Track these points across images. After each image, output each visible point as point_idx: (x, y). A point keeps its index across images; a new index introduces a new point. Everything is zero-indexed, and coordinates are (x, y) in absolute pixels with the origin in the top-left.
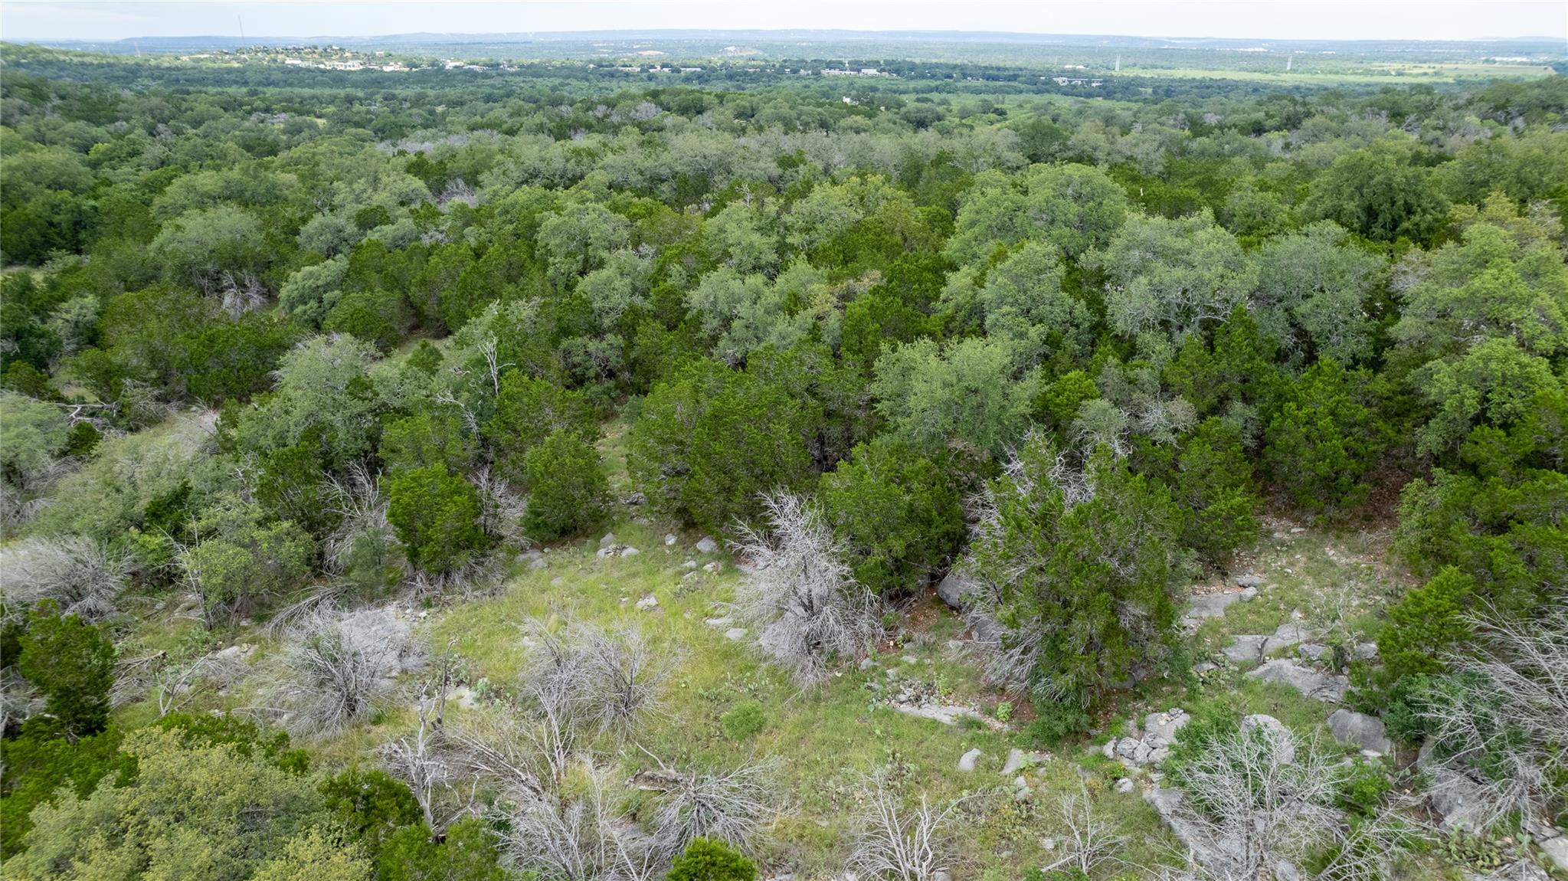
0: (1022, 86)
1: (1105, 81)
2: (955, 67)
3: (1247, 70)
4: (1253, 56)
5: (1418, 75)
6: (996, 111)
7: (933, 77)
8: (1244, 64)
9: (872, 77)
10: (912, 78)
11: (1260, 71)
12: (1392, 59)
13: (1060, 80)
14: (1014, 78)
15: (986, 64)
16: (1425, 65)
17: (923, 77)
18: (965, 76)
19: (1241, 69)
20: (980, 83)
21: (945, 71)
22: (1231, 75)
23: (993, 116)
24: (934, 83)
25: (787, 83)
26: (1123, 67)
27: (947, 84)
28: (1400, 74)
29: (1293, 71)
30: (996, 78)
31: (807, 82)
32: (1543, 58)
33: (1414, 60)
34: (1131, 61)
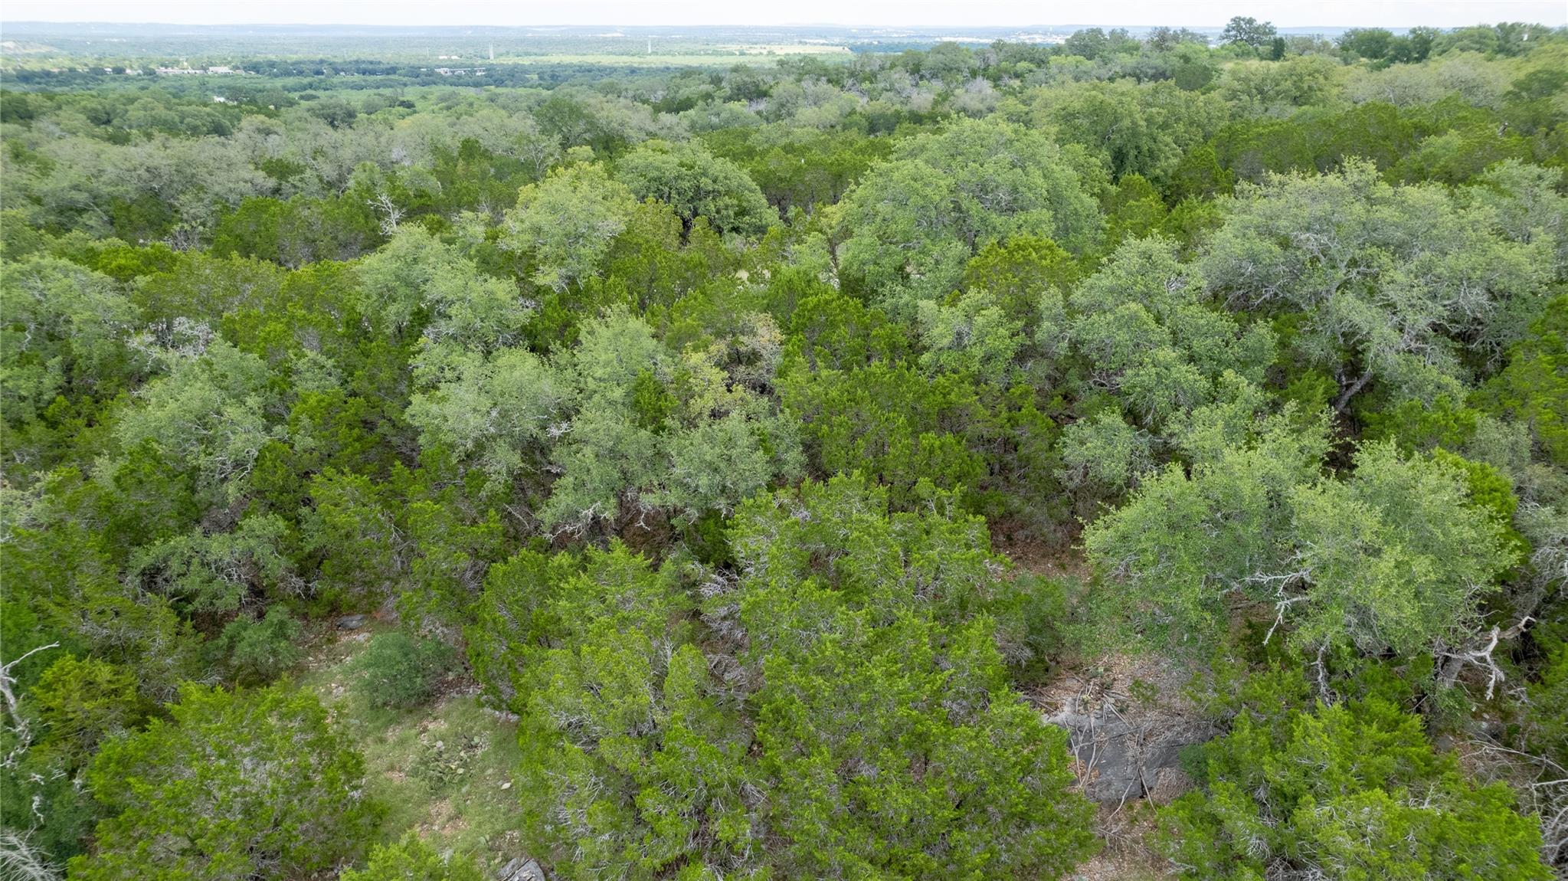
0: (405, 79)
1: (488, 70)
2: (322, 62)
3: (615, 54)
4: (615, 41)
5: (756, 55)
6: (403, 104)
7: (300, 73)
8: (610, 49)
9: (226, 75)
10: (276, 76)
11: (627, 54)
12: (731, 41)
13: (442, 71)
14: (392, 70)
15: (355, 58)
16: (758, 46)
17: (288, 74)
18: (337, 72)
19: (609, 53)
20: (357, 78)
21: (313, 67)
22: (606, 60)
23: (401, 109)
24: (306, 81)
25: (113, 85)
26: (498, 55)
27: (321, 81)
28: (742, 54)
29: (655, 53)
30: (373, 73)
31: (141, 84)
32: (837, 40)
33: (748, 42)
34: (502, 50)
